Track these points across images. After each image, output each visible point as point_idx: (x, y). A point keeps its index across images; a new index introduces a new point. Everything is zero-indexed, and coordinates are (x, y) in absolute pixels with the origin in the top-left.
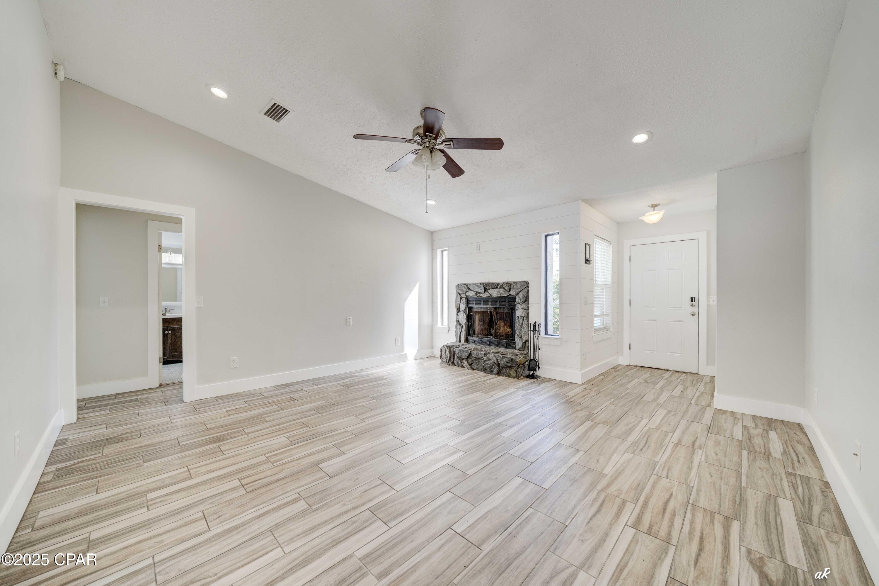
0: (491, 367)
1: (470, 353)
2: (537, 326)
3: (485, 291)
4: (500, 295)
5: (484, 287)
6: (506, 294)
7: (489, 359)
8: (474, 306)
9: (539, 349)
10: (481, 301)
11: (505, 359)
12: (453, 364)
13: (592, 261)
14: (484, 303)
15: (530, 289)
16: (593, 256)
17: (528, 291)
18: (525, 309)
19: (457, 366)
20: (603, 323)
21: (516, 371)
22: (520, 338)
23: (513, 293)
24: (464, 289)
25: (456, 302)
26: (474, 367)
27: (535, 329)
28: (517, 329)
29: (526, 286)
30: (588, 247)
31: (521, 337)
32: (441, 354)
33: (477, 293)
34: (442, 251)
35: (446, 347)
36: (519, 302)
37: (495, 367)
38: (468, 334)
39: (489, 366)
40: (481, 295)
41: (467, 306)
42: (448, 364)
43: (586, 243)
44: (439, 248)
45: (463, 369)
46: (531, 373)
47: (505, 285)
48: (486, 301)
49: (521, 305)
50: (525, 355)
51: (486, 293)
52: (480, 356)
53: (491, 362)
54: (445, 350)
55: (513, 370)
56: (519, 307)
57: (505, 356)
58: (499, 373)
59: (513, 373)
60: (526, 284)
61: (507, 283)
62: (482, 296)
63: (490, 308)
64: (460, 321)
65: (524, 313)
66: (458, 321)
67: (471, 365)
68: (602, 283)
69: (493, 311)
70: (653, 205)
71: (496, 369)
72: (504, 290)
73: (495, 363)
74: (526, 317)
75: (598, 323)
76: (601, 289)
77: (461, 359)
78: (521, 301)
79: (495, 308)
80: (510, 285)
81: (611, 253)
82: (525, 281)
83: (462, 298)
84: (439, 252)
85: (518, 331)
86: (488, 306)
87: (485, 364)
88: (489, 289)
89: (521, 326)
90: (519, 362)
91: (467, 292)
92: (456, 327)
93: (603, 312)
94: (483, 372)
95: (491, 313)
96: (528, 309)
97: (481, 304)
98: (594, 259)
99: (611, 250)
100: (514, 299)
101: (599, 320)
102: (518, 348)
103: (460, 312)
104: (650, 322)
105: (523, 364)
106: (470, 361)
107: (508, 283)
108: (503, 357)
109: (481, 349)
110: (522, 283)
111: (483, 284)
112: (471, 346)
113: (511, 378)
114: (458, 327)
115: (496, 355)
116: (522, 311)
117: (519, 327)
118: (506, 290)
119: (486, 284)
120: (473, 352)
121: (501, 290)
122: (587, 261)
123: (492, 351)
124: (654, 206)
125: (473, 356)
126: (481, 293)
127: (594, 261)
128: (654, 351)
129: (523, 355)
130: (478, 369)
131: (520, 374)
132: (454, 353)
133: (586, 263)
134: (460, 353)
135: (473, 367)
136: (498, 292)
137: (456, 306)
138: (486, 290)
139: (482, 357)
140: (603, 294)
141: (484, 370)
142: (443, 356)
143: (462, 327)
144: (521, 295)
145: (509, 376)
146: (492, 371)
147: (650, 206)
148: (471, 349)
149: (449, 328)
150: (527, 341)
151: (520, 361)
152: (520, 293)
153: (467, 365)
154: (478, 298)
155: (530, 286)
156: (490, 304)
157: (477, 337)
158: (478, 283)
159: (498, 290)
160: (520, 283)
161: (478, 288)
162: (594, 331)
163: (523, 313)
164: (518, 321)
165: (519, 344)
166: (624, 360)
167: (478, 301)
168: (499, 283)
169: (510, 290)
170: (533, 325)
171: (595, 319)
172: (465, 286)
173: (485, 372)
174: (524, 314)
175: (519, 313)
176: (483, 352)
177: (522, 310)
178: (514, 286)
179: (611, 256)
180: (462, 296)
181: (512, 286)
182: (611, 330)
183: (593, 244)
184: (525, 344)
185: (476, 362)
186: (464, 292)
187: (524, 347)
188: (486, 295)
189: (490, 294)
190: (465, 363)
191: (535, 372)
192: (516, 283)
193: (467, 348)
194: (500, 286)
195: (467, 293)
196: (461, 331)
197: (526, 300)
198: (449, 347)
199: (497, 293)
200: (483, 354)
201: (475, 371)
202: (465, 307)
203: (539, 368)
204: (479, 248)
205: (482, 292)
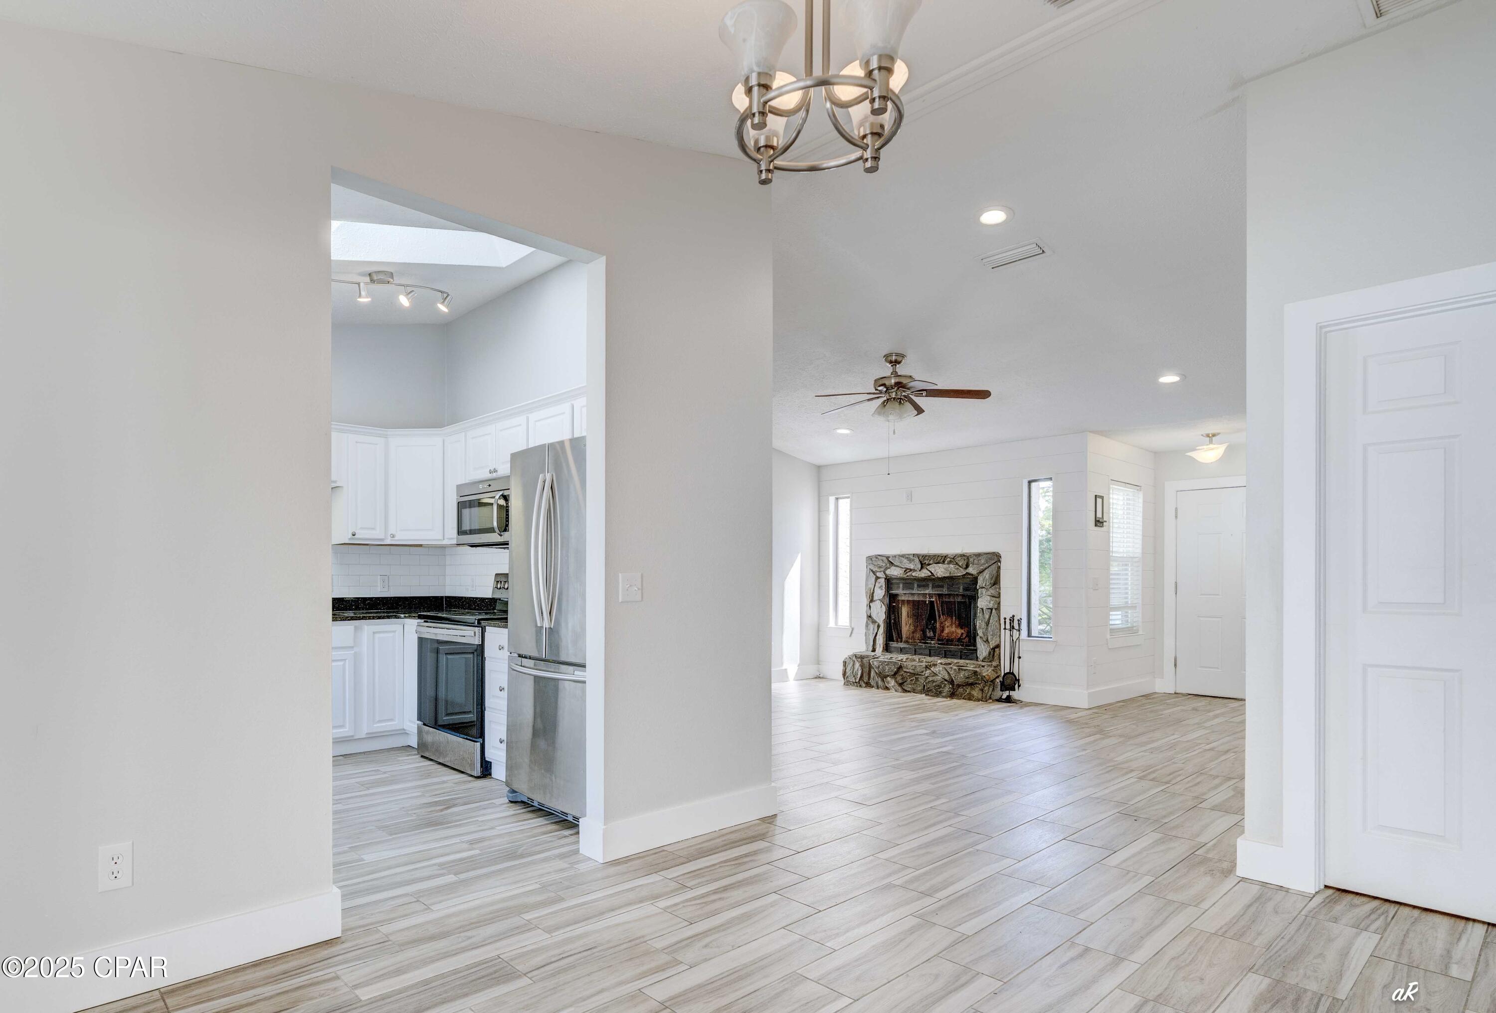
0: (939, 686)
1: (901, 666)
2: (1016, 622)
3: (922, 568)
4: (950, 573)
5: (919, 560)
6: (960, 572)
7: (935, 674)
8: (899, 591)
9: (1019, 658)
10: (913, 584)
11: (963, 672)
12: (868, 685)
13: (1106, 522)
14: (919, 586)
15: (1003, 565)
16: (1109, 513)
17: (999, 568)
18: (993, 597)
19: (876, 687)
20: (1127, 621)
21: (982, 690)
22: (985, 642)
23: (972, 570)
24: (881, 564)
25: (867, 585)
26: (908, 687)
27: (1013, 626)
28: (980, 628)
29: (996, 559)
30: (1099, 501)
31: (987, 640)
32: (845, 669)
33: (907, 570)
34: (837, 499)
35: (854, 658)
36: (984, 585)
37: (945, 686)
38: (889, 638)
39: (934, 684)
40: (913, 574)
41: (888, 592)
42: (859, 685)
43: (1096, 496)
44: (832, 495)
45: (888, 691)
46: (1005, 694)
47: (960, 558)
48: (923, 582)
49: (987, 590)
50: (995, 667)
51: (925, 571)
52: (918, 669)
53: (939, 678)
54: (852, 663)
55: (977, 689)
56: (984, 593)
57: (963, 668)
58: (952, 695)
59: (976, 693)
60: (995, 558)
61: (962, 556)
62: (917, 575)
63: (931, 596)
64: (874, 616)
65: (992, 602)
66: (870, 617)
67: (901, 685)
68: (1125, 556)
69: (936, 599)
70: (1209, 434)
71: (947, 689)
72: (957, 567)
73: (946, 680)
74: (996, 609)
75: (1116, 619)
76: (1123, 565)
77: (883, 677)
78: (988, 584)
79: (939, 595)
80: (968, 558)
81: (1141, 505)
82: (994, 553)
83: (877, 578)
84: (832, 499)
85: (981, 630)
86: (927, 592)
87: (927, 681)
88: (929, 564)
89: (988, 623)
90: (986, 676)
91: (887, 568)
92: (867, 626)
93: (1127, 603)
94: (924, 695)
95: (932, 603)
96: (999, 597)
97: (913, 589)
98: (1109, 517)
99: (1141, 500)
100: (975, 580)
101: (1119, 615)
102: (981, 657)
103: (874, 601)
104: (1214, 619)
105: (993, 681)
106: (899, 678)
107: (964, 556)
108: (959, 669)
109: (919, 659)
110: (989, 556)
111: (918, 556)
112: (897, 657)
113: (974, 701)
114: (871, 626)
115: (947, 667)
116: (989, 600)
117: (983, 625)
118: (960, 566)
119: (924, 556)
120: (905, 663)
121: (952, 566)
122: (1099, 523)
123: (939, 661)
124: (1211, 437)
125: (905, 670)
126: (914, 570)
127: (1109, 522)
128: (1218, 668)
129: (991, 667)
130: (914, 691)
131: (988, 695)
132: (870, 667)
133: (1096, 526)
134: (881, 667)
135: (906, 688)
136: (945, 569)
137: (867, 593)
138: (923, 566)
139: (922, 672)
140: (1126, 572)
141: (926, 691)
142: (848, 672)
143: (879, 626)
144: (986, 575)
145: (970, 698)
146: (940, 692)
147: (1204, 435)
148: (901, 660)
149: (853, 629)
150: (998, 646)
151: (988, 675)
152: (986, 571)
153: (894, 685)
154: (908, 579)
155: (1002, 560)
156: (930, 588)
157: (907, 642)
158: (908, 555)
159: (946, 566)
160: (985, 556)
161: (908, 562)
162: (1109, 632)
163: (990, 603)
164: (981, 614)
165: (984, 652)
166: (1164, 685)
167: (908, 582)
168: (947, 555)
169: (967, 566)
170: (1010, 620)
171: (1111, 613)
172: (884, 559)
173: (926, 695)
174: (992, 605)
175: (983, 602)
176: (924, 664)
177: (989, 597)
178: (974, 560)
179: (1141, 509)
180: (878, 574)
181: (971, 560)
182: (1140, 632)
183: (1109, 494)
184: (994, 651)
185: (911, 680)
186: (882, 569)
187: (991, 656)
188: (924, 573)
189: (931, 573)
190: (892, 682)
191: (1012, 693)
192: (978, 555)
193: (893, 659)
194: (949, 559)
195: (889, 570)
196: (877, 633)
197: (996, 581)
198: (859, 658)
199: (943, 570)
200: (924, 666)
201: (909, 694)
202: (884, 594)
203: (1019, 686)
204: (910, 497)
205: (916, 569)
